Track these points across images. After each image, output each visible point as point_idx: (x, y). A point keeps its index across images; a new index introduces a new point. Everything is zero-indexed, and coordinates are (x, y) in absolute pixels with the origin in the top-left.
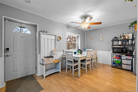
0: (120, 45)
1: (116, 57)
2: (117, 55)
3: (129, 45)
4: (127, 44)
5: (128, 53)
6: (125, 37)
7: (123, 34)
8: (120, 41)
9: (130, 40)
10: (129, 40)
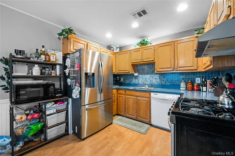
0: (35, 78)
1: (27, 115)
2: (30, 109)
3: (56, 77)
4: (53, 75)
5: (58, 97)
6: (48, 56)
7: (43, 47)
8: (36, 66)
9: (58, 67)
10: (55, 65)
